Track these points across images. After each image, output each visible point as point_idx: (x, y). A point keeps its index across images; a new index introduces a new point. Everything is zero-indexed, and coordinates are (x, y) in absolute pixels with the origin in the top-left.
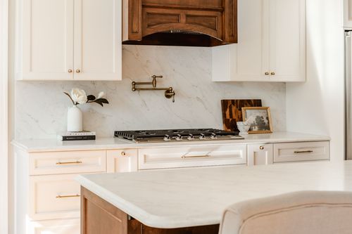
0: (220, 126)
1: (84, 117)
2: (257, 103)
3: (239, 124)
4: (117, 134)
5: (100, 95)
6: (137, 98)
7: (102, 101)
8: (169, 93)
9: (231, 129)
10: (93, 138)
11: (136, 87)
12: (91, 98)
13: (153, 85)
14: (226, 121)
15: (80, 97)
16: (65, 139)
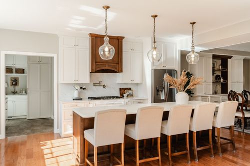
0: (119, 96)
1: (79, 93)
2: (130, 89)
3: (124, 95)
4: (89, 98)
5: (84, 87)
6: (95, 88)
7: (84, 89)
8: (104, 86)
9: (122, 96)
10: (82, 99)
11: (94, 85)
12: (81, 88)
13: (99, 84)
14: (121, 94)
15: (78, 88)
16: (73, 99)
